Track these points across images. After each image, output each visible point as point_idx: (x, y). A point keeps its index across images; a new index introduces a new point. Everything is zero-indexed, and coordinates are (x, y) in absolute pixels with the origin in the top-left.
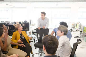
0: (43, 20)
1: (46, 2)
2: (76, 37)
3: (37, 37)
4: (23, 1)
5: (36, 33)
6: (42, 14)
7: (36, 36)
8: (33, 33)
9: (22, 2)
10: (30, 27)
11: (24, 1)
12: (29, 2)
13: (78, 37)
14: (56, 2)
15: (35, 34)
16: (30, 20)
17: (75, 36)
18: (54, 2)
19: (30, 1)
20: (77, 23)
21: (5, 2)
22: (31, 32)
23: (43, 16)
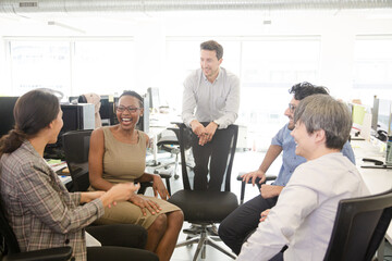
0: (208, 84)
1: (221, 7)
2: (373, 164)
3: (180, 160)
4: (117, 4)
5: (176, 147)
6: (208, 52)
7: (173, 160)
8: (163, 145)
9: (112, 8)
10: (151, 117)
11: (125, 4)
12: (144, 9)
13: (381, 163)
14: (265, 6)
15: (169, 150)
16: (149, 90)
17: (364, 160)
18: (256, 6)
19: (149, 3)
20: (354, 101)
21: (43, 10)
22: (155, 142)
23: (210, 64)
